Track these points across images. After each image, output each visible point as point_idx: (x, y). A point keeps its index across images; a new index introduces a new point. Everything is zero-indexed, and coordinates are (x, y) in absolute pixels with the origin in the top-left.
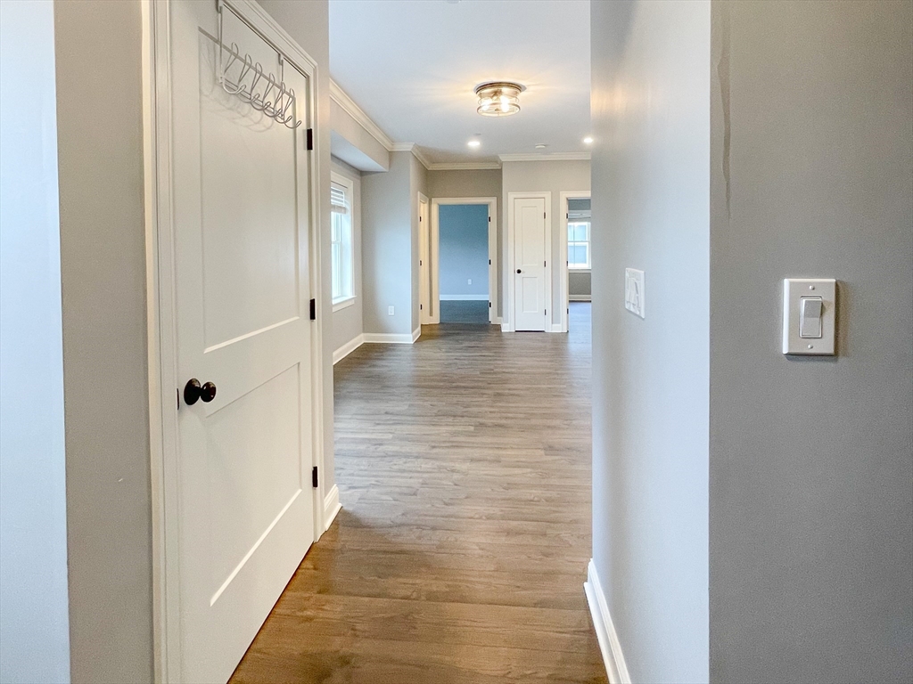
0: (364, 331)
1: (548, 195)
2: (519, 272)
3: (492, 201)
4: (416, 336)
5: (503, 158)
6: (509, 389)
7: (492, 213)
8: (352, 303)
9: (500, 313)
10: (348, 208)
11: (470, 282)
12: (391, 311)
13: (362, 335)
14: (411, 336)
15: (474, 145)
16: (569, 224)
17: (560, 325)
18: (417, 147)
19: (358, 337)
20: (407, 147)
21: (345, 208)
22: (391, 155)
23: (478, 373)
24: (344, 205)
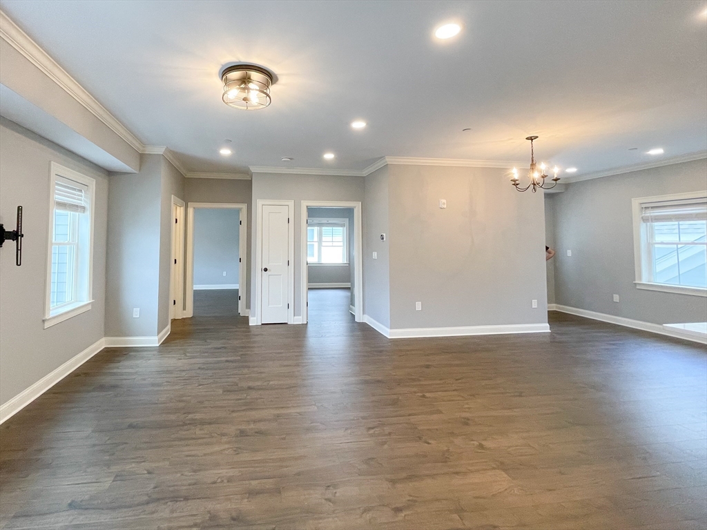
0: (106, 334)
1: (291, 203)
2: (266, 270)
3: (244, 207)
4: (163, 337)
5: (253, 169)
6: (255, 422)
7: (243, 217)
8: (90, 308)
9: (248, 306)
10: (88, 206)
11: (225, 274)
12: (136, 313)
13: (104, 339)
14: (156, 338)
15: (226, 152)
16: (308, 228)
17: (301, 317)
18: (168, 150)
19: (98, 343)
20: (160, 150)
21: (84, 208)
22: (142, 158)
23: (221, 391)
24: (83, 204)
